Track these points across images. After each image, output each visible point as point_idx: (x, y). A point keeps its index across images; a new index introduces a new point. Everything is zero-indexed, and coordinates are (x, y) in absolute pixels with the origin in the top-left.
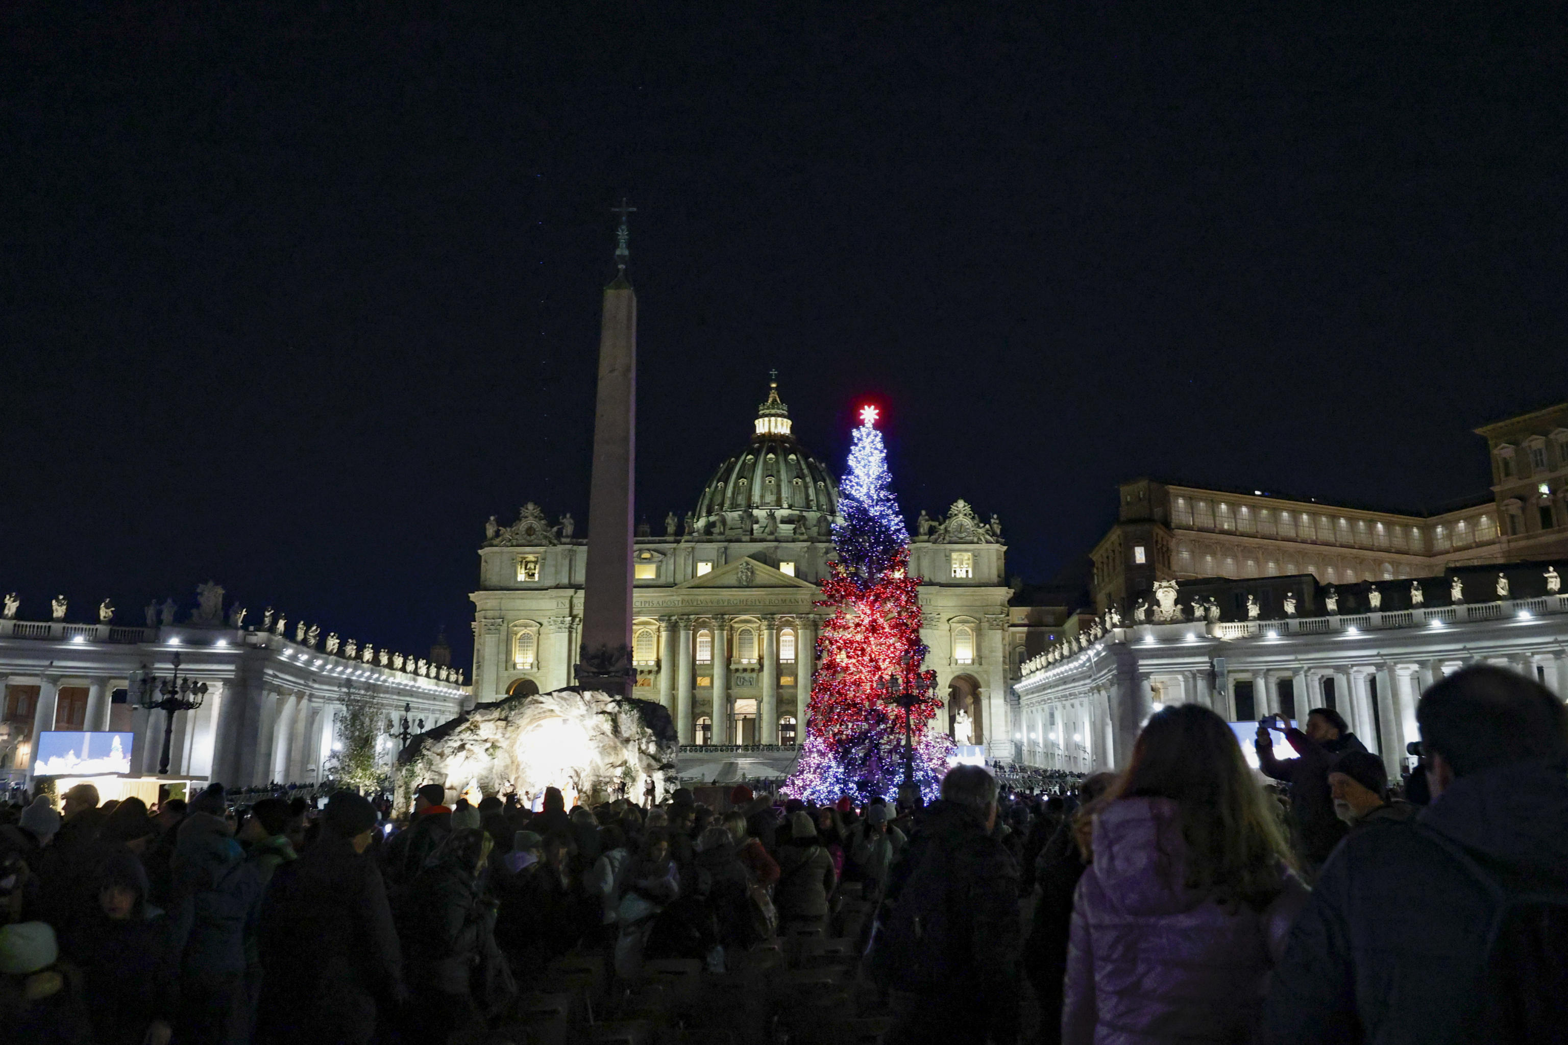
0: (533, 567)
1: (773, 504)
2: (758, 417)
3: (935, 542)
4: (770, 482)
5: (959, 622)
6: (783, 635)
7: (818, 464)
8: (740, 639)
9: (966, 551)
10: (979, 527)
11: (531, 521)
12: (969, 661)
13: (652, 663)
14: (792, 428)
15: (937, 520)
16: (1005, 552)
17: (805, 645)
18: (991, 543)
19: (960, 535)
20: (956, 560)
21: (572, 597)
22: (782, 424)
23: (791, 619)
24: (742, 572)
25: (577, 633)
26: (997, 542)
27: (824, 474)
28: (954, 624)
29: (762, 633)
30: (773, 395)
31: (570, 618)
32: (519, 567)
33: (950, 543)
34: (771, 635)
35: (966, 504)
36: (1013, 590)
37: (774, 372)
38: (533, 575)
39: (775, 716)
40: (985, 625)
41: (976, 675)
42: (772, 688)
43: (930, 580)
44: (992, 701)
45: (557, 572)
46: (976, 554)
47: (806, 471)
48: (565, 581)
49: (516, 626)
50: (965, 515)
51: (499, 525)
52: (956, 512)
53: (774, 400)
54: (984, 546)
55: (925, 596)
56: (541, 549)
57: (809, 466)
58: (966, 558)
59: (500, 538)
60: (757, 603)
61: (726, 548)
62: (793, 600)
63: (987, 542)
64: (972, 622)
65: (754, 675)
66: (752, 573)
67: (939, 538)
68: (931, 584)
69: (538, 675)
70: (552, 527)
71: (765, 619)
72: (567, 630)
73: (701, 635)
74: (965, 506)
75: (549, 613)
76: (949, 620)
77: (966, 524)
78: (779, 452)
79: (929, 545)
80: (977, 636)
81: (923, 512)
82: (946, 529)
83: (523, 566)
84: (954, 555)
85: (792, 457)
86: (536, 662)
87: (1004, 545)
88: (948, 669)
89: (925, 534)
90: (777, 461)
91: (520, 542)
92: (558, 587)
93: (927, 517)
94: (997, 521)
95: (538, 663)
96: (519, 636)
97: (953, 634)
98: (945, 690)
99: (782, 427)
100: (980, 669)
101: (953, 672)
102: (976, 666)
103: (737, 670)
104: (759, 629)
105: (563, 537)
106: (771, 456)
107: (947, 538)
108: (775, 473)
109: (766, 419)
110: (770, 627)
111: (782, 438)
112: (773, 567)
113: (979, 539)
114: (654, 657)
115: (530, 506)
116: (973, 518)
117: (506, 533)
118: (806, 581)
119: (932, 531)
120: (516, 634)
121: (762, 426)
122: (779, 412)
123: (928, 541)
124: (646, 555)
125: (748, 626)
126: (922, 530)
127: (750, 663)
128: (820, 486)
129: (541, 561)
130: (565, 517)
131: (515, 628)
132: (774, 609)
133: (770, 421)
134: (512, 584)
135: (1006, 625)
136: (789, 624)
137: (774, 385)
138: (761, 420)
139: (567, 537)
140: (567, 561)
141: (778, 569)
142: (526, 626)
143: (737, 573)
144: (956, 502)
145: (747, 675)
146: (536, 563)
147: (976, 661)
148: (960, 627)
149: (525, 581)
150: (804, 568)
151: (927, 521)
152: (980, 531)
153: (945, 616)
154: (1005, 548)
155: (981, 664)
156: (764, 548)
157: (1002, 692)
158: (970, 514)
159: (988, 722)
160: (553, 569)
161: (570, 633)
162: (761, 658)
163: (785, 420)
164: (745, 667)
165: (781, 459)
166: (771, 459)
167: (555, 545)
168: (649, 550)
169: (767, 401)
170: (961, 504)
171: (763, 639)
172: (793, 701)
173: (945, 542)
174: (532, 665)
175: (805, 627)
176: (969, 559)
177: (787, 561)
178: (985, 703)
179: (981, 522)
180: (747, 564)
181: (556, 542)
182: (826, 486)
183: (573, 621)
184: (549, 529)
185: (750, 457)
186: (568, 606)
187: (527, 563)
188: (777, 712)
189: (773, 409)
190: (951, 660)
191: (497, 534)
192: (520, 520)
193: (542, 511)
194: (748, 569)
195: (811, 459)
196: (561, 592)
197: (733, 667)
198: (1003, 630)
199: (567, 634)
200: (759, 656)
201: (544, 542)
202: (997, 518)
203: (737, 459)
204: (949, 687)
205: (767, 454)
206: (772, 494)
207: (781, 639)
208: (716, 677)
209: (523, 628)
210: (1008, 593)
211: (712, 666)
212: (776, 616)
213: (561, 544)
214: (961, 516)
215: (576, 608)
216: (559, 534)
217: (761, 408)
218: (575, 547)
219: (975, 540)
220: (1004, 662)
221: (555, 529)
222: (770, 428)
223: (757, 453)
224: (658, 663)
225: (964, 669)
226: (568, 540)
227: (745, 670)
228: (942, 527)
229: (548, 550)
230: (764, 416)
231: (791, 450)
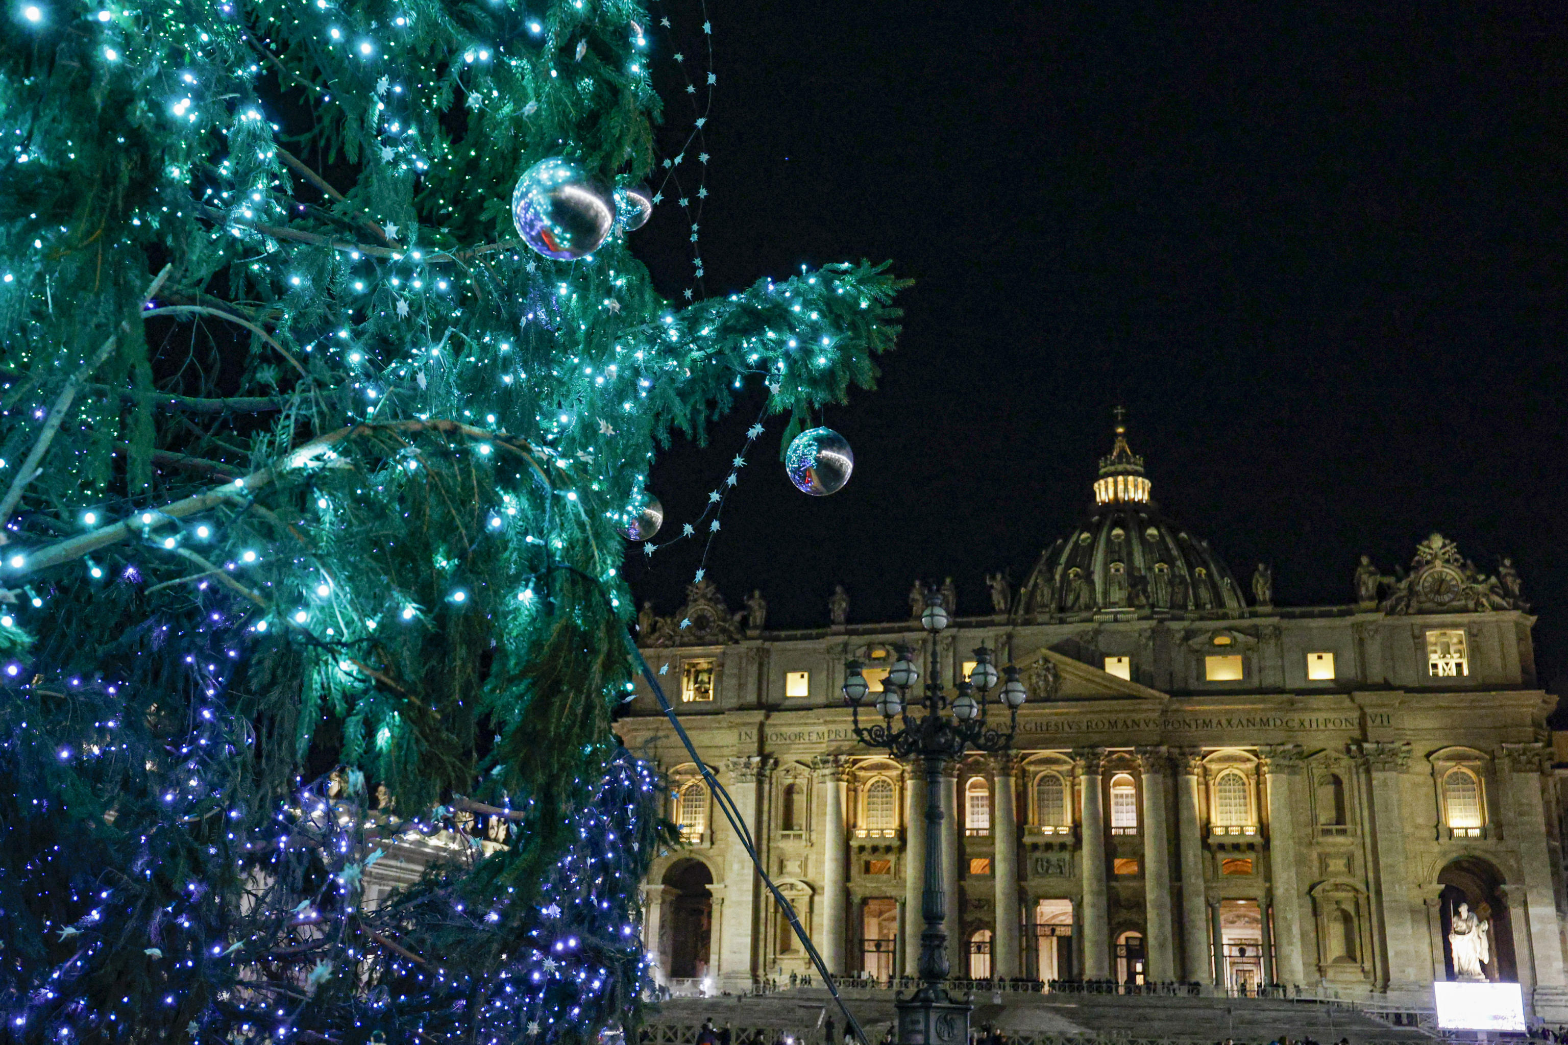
0: (706, 680)
1: (1123, 603)
2: (1097, 478)
3: (1391, 612)
4: (1117, 570)
5: (1449, 758)
6: (1116, 785)
7: (1195, 542)
8: (1039, 792)
9: (1455, 626)
10: (1476, 581)
11: (702, 606)
12: (1476, 833)
13: (891, 834)
14: (1152, 493)
15: (1392, 572)
16: (1535, 629)
17: (1155, 805)
18: (1502, 608)
19: (1438, 598)
20: (1435, 644)
21: (762, 725)
22: (1136, 486)
23: (1127, 756)
24: (1038, 675)
25: (771, 784)
26: (1516, 607)
27: (1206, 556)
28: (1441, 763)
29: (1077, 780)
30: (1120, 444)
31: (758, 759)
32: (685, 680)
33: (1421, 612)
34: (1092, 785)
35: (1447, 542)
36: (1555, 698)
37: (1119, 410)
38: (707, 691)
39: (1105, 930)
40: (1505, 764)
41: (1495, 861)
42: (1099, 880)
43: (1385, 679)
44: (1532, 910)
45: (741, 686)
46: (1475, 631)
47: (1175, 552)
48: (752, 698)
49: (678, 772)
50: (1448, 561)
52: (1429, 557)
53: (1122, 451)
54: (1489, 616)
55: (1381, 711)
56: (717, 649)
57: (1179, 543)
58: (1455, 640)
59: (657, 634)
60: (1066, 728)
61: (1010, 637)
62: (1129, 723)
63: (1496, 608)
64: (1477, 758)
65: (1066, 856)
66: (1056, 676)
67: (1397, 604)
68: (1387, 686)
69: (711, 852)
70: (733, 614)
71: (1081, 755)
72: (754, 778)
73: (973, 786)
74: (1444, 546)
75: (726, 751)
76: (1428, 756)
77: (1448, 578)
78: (1131, 525)
79: (1379, 617)
80: (1488, 784)
81: (1365, 560)
82: (1411, 588)
83: (692, 679)
84: (1431, 636)
85: (1152, 531)
86: (709, 832)
87: (1531, 612)
88: (1436, 848)
89: (1371, 598)
90: (1128, 540)
91: (686, 639)
92: (741, 708)
93: (1372, 568)
94: (1512, 571)
95: (712, 833)
96: (684, 787)
97: (1439, 780)
98: (1430, 887)
99: (1136, 490)
100: (1501, 847)
101: (1444, 854)
102: (1491, 842)
103: (1035, 847)
104: (1072, 773)
105: (749, 628)
106: (1117, 531)
107: (1414, 603)
108: (1124, 554)
109: (1110, 480)
110: (1091, 770)
111: (1137, 506)
112: (1092, 663)
113: (1478, 604)
114: (895, 824)
115: (703, 584)
116: (1463, 567)
117: (666, 626)
118: (1152, 687)
119: (1382, 593)
120: (679, 787)
121: (1104, 491)
122: (1129, 467)
123: (1377, 610)
124: (879, 653)
125: (1053, 770)
126: (1363, 591)
127: (1056, 834)
128: (1200, 575)
129: (718, 670)
130: (751, 597)
131: (677, 777)
132: (1096, 738)
133: (1116, 483)
134: (673, 706)
135: (1547, 765)
136: (1123, 764)
137: (1120, 430)
138: (1102, 482)
139: (755, 627)
140: (754, 668)
141: (1102, 667)
142: (694, 773)
143: (1030, 678)
144: (1427, 538)
145: (1053, 857)
146: (709, 671)
147: (1491, 833)
148: (1452, 768)
149: (694, 702)
150: (1146, 667)
151: (1371, 574)
152: (1480, 588)
153: (1420, 749)
154: (1534, 619)
155: (1501, 838)
156: (1078, 634)
157: (1551, 893)
158: (1456, 560)
159: (1526, 952)
160: (734, 681)
161: (760, 783)
162: (1076, 826)
163: (1140, 479)
164: (1049, 840)
165: (1133, 534)
166: (1118, 536)
167: (737, 642)
168: (882, 644)
169: (1111, 454)
170: (1437, 541)
171: (1079, 791)
172: (1139, 904)
173: (1411, 611)
174: (702, 837)
175: (1153, 769)
176: (1461, 642)
177: (1119, 656)
178: (1516, 913)
179: (1480, 572)
180: (1046, 660)
181: (738, 636)
182: (1209, 575)
183: (764, 762)
184: (728, 617)
185: (1085, 535)
186: (755, 738)
187: (698, 673)
188: (1109, 923)
189: (1120, 462)
190: (1440, 830)
191: (654, 628)
192: (687, 606)
193: (718, 590)
194: (1048, 669)
195: (1183, 535)
196: (747, 717)
197: (1028, 840)
198: (1543, 773)
199: (753, 785)
200: (1074, 821)
201: (721, 638)
202: (1512, 566)
203: (1066, 541)
204: (1439, 882)
205: (1112, 528)
206: (1120, 589)
207: (1113, 791)
208: (998, 857)
209: (689, 777)
210: (1544, 702)
211: (990, 839)
212: (1099, 750)
213: (747, 638)
214: (1438, 563)
215: (769, 741)
216: (744, 623)
217: (1102, 464)
218: (767, 645)
219: (1471, 605)
220: (1550, 834)
221: (738, 617)
222: (1116, 493)
223: (1095, 529)
224: (902, 833)
225: (1466, 848)
226: (756, 633)
227: (1049, 846)
228: (1403, 585)
229: (728, 652)
230: (1107, 475)
231: (1151, 523)
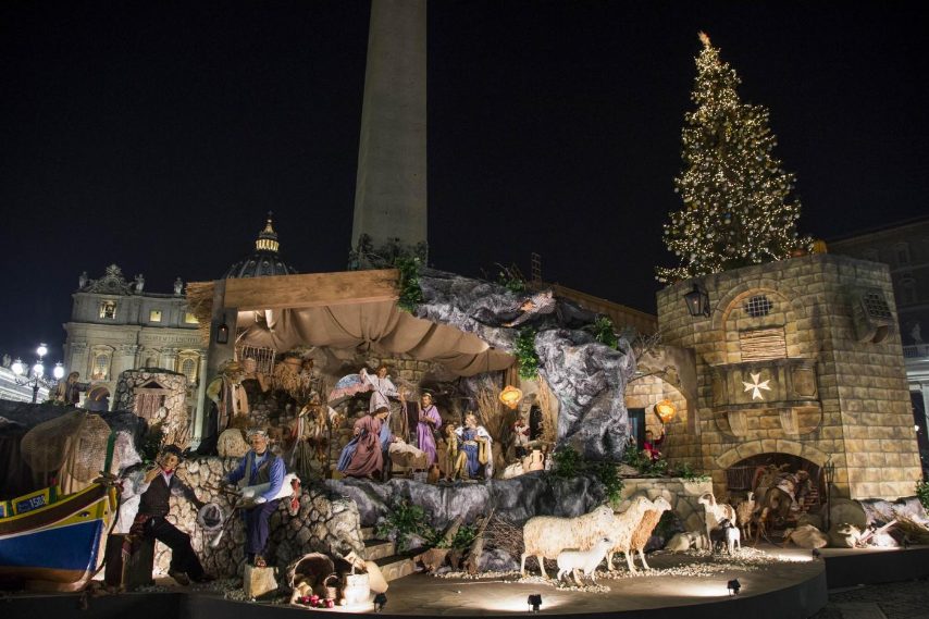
0: (112, 309)
2: (259, 239)
11: (113, 277)
13: (193, 381)
14: (279, 247)
21: (139, 332)
22: (273, 245)
25: (140, 357)
30: (269, 227)
31: (136, 346)
32: (102, 308)
37: (270, 213)
38: (111, 314)
45: (129, 314)
48: (134, 320)
49: (96, 348)
51: (89, 278)
53: (270, 230)
56: (119, 297)
69: (109, 384)
70: (128, 283)
72: (134, 354)
75: (121, 341)
78: (271, 260)
83: (105, 308)
85: (279, 264)
86: (109, 375)
90: (270, 266)
91: (104, 291)
92: (129, 324)
95: (111, 375)
96: (97, 355)
99: (274, 247)
105: (136, 290)
106: (266, 262)
109: (264, 240)
111: (272, 252)
114: (195, 377)
115: (114, 267)
117: (95, 284)
120: (95, 354)
121: (261, 245)
122: (272, 237)
129: (118, 305)
130: (138, 276)
131: (95, 350)
133: (266, 242)
134: (96, 320)
137: (270, 221)
138: (260, 241)
139: (139, 290)
140: (137, 307)
142: (104, 349)
146: (114, 306)
149: (105, 318)
160: (126, 312)
161: (135, 356)
163: (275, 242)
165: (272, 264)
166: (266, 264)
167: (128, 295)
169: (265, 230)
174: (105, 377)
181: (130, 293)
183: (138, 347)
184: (126, 283)
185: (253, 262)
186: (135, 336)
187: (108, 305)
189: (269, 234)
191: (88, 284)
192: (105, 276)
193: (122, 271)
196: (132, 327)
199: (133, 357)
201: (121, 292)
203: (244, 263)
205: (264, 261)
209: (101, 351)
215: (141, 339)
216: (133, 288)
217: (261, 234)
218: (144, 298)
221: (130, 284)
222: (265, 246)
223: (257, 260)
224: (198, 381)
226: (139, 292)
229: (124, 299)
230: (262, 238)
231: (279, 261)
